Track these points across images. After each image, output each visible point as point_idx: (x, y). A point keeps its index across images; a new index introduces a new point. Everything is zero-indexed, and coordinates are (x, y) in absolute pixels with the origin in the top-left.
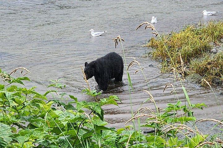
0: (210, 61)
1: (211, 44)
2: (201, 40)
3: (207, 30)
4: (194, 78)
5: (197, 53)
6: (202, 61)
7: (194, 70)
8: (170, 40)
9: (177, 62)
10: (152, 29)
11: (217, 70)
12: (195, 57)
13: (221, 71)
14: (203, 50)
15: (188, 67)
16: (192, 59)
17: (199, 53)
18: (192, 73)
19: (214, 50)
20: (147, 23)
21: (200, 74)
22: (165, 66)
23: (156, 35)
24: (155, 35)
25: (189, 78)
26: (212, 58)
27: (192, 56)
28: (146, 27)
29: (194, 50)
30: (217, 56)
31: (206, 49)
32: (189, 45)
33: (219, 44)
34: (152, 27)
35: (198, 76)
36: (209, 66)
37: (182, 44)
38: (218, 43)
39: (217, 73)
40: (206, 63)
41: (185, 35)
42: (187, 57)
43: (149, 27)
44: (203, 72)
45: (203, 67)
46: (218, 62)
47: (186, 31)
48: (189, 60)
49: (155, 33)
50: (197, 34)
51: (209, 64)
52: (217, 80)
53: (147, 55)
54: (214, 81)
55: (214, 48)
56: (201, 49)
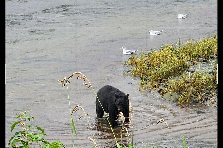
0: (187, 80)
1: (189, 63)
2: (179, 59)
3: (185, 49)
4: (171, 96)
5: (175, 72)
6: (179, 80)
7: (172, 89)
8: (149, 59)
9: (156, 81)
10: (85, 80)
11: (194, 89)
12: (173, 76)
13: (198, 90)
14: (181, 69)
15: (166, 86)
16: (170, 78)
17: (177, 71)
18: (170, 91)
19: (191, 69)
20: (79, 73)
21: (177, 93)
22: (143, 85)
23: (89, 87)
24: (87, 86)
25: (166, 96)
26: (189, 77)
27: (170, 75)
28: (78, 77)
29: (172, 68)
30: (194, 75)
31: (184, 68)
32: (168, 64)
33: (197, 63)
34: (84, 77)
35: (175, 94)
36: (186, 85)
37: (160, 62)
38: (195, 62)
39: (194, 92)
40: (184, 81)
41: (164, 54)
42: (165, 75)
43: (81, 77)
44: (180, 90)
45: (181, 86)
46: (195, 81)
47: (165, 50)
48: (167, 79)
49: (87, 84)
50: (176, 53)
51: (187, 82)
52: (194, 99)
53: (126, 73)
54: (191, 100)
55: (191, 66)
56: (179, 68)
